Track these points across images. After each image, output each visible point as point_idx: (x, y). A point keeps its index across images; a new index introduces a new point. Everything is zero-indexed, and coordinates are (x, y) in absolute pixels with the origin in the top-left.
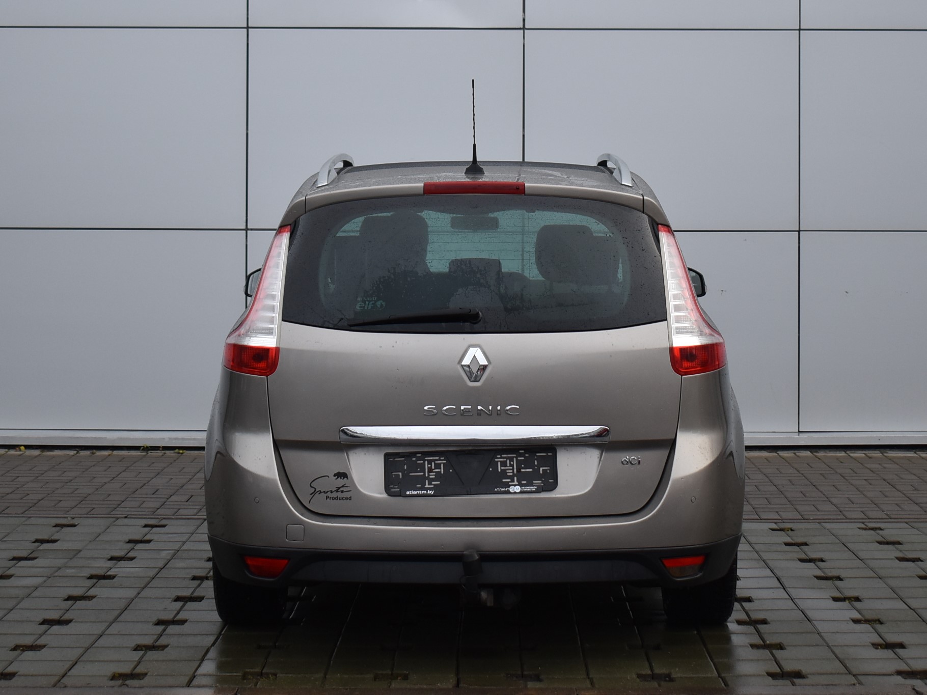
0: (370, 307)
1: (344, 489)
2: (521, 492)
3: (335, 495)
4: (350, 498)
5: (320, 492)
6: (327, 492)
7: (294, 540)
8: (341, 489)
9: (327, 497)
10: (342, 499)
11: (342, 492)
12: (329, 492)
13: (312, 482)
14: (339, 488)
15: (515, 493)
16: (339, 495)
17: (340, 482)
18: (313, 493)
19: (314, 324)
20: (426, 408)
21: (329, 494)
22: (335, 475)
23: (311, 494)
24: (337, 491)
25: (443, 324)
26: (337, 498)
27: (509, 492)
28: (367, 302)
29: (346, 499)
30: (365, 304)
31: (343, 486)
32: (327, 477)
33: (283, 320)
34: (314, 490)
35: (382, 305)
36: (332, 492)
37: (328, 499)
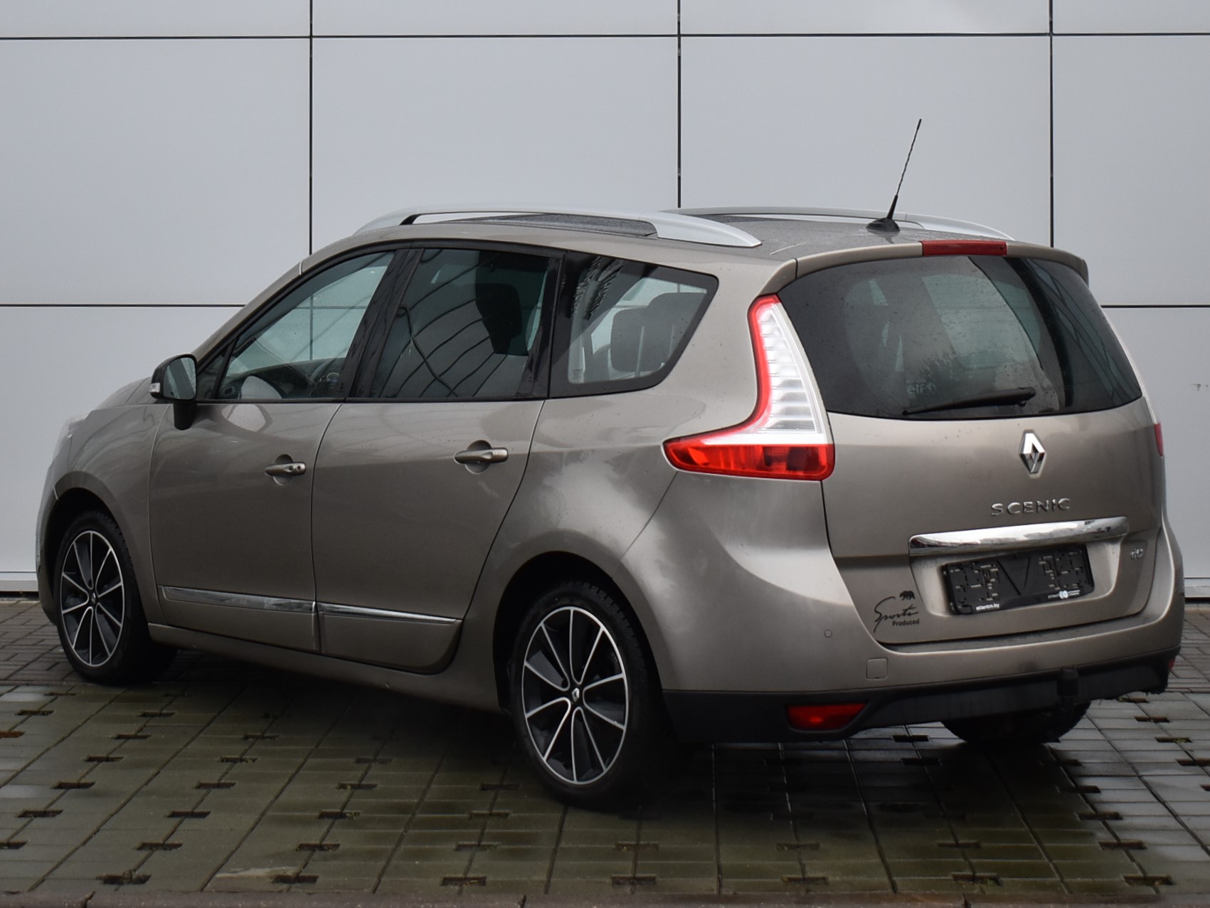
0: (921, 390)
1: (911, 611)
2: (1071, 598)
3: (902, 619)
4: (917, 622)
5: (886, 617)
6: (894, 616)
7: (877, 678)
8: (909, 611)
9: (894, 623)
10: (909, 623)
11: (910, 614)
12: (896, 617)
13: (878, 605)
14: (906, 610)
15: (1065, 599)
16: (907, 618)
17: (908, 603)
18: (879, 620)
19: (866, 414)
20: (994, 506)
21: (896, 619)
22: (901, 595)
23: (876, 621)
24: (904, 614)
25: (996, 408)
26: (904, 623)
27: (1059, 599)
28: (917, 386)
29: (914, 622)
30: (915, 387)
31: (910, 608)
32: (893, 599)
33: (828, 411)
34: (879, 615)
35: (932, 387)
36: (898, 616)
37: (895, 625)
